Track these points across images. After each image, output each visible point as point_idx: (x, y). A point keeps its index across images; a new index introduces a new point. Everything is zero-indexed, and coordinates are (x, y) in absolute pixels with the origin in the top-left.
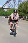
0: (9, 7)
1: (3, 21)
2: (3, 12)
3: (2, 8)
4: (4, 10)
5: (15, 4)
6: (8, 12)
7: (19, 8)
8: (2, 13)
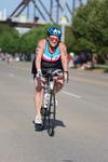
0: (36, 19)
1: (12, 75)
2: (12, 40)
3: (9, 21)
4: (17, 29)
5: (59, 5)
6: (30, 40)
7: (75, 23)
8: (6, 41)
